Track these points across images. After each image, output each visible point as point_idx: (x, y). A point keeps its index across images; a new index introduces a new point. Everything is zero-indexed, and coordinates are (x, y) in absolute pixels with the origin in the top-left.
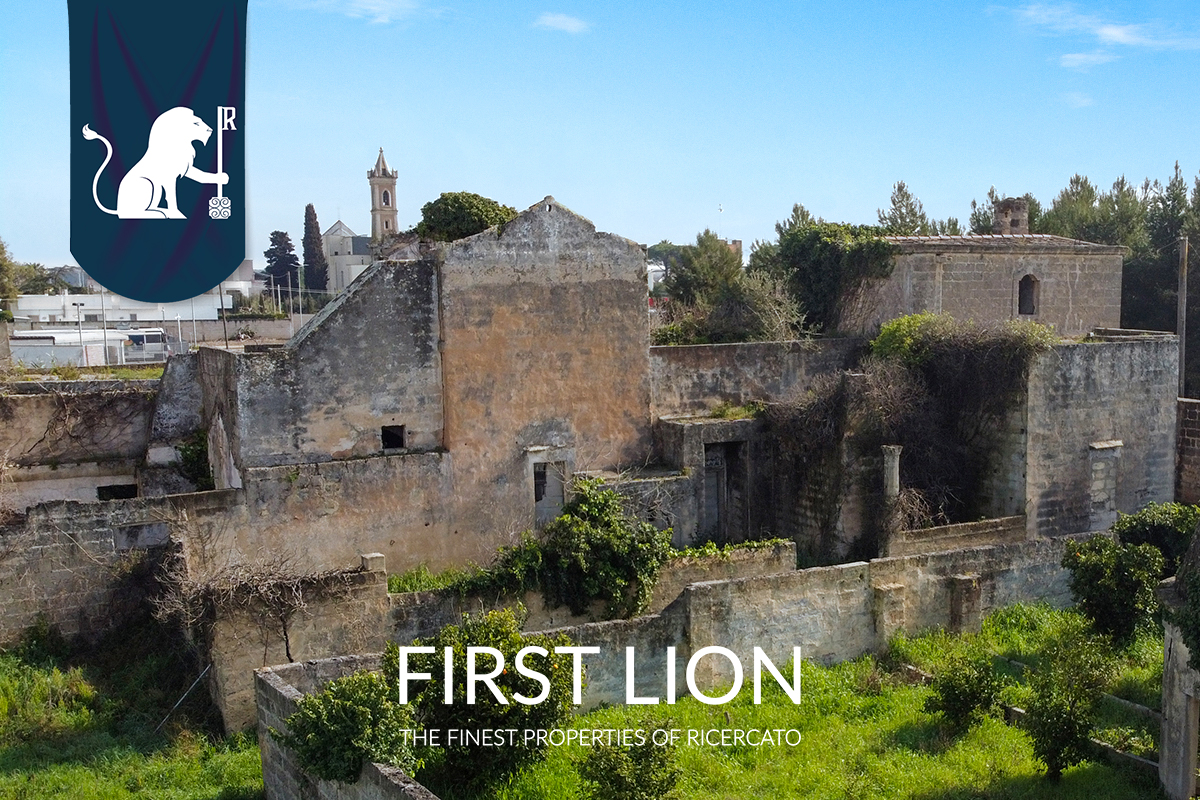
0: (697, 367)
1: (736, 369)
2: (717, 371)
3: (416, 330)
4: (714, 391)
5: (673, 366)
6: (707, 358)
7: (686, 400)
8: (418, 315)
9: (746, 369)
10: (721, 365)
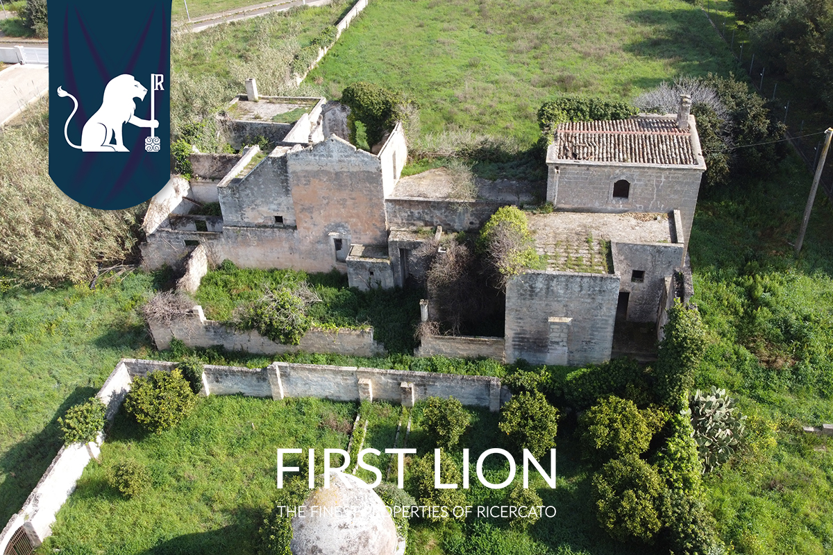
0: (410, 208)
1: (431, 211)
2: (421, 211)
3: (282, 183)
4: (419, 219)
5: (397, 207)
6: (415, 205)
7: (404, 221)
8: (283, 177)
9: (436, 211)
10: (422, 209)
